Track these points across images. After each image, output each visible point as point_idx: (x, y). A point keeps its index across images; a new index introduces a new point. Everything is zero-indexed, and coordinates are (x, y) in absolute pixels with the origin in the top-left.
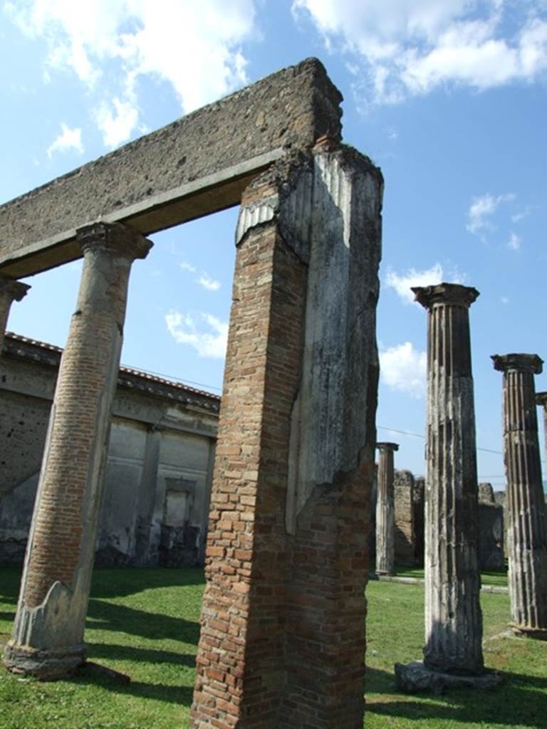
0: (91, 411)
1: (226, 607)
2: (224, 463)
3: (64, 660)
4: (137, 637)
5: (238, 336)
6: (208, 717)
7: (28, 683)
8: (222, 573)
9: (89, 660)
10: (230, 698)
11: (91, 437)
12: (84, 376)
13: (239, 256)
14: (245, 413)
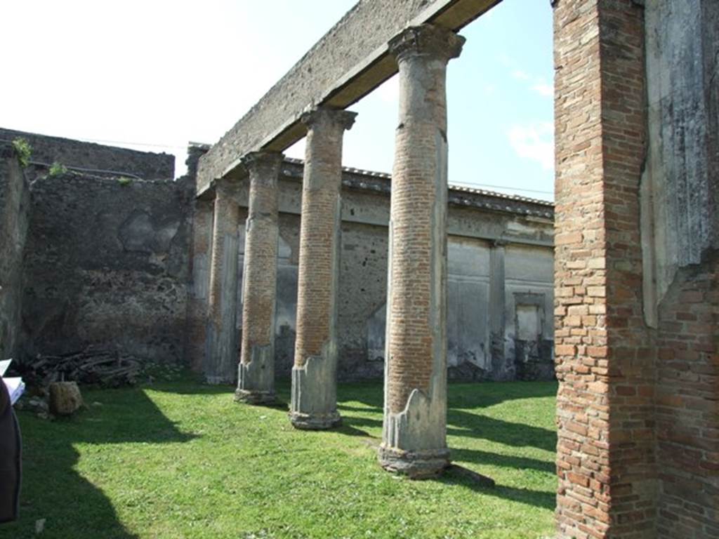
0: (426, 223)
1: (583, 408)
2: (565, 253)
3: (430, 461)
4: (499, 444)
5: (566, 109)
6: (575, 522)
7: (401, 481)
8: (574, 373)
9: (454, 463)
10: (597, 503)
11: (429, 248)
12: (415, 188)
13: (556, 17)
14: (584, 194)
